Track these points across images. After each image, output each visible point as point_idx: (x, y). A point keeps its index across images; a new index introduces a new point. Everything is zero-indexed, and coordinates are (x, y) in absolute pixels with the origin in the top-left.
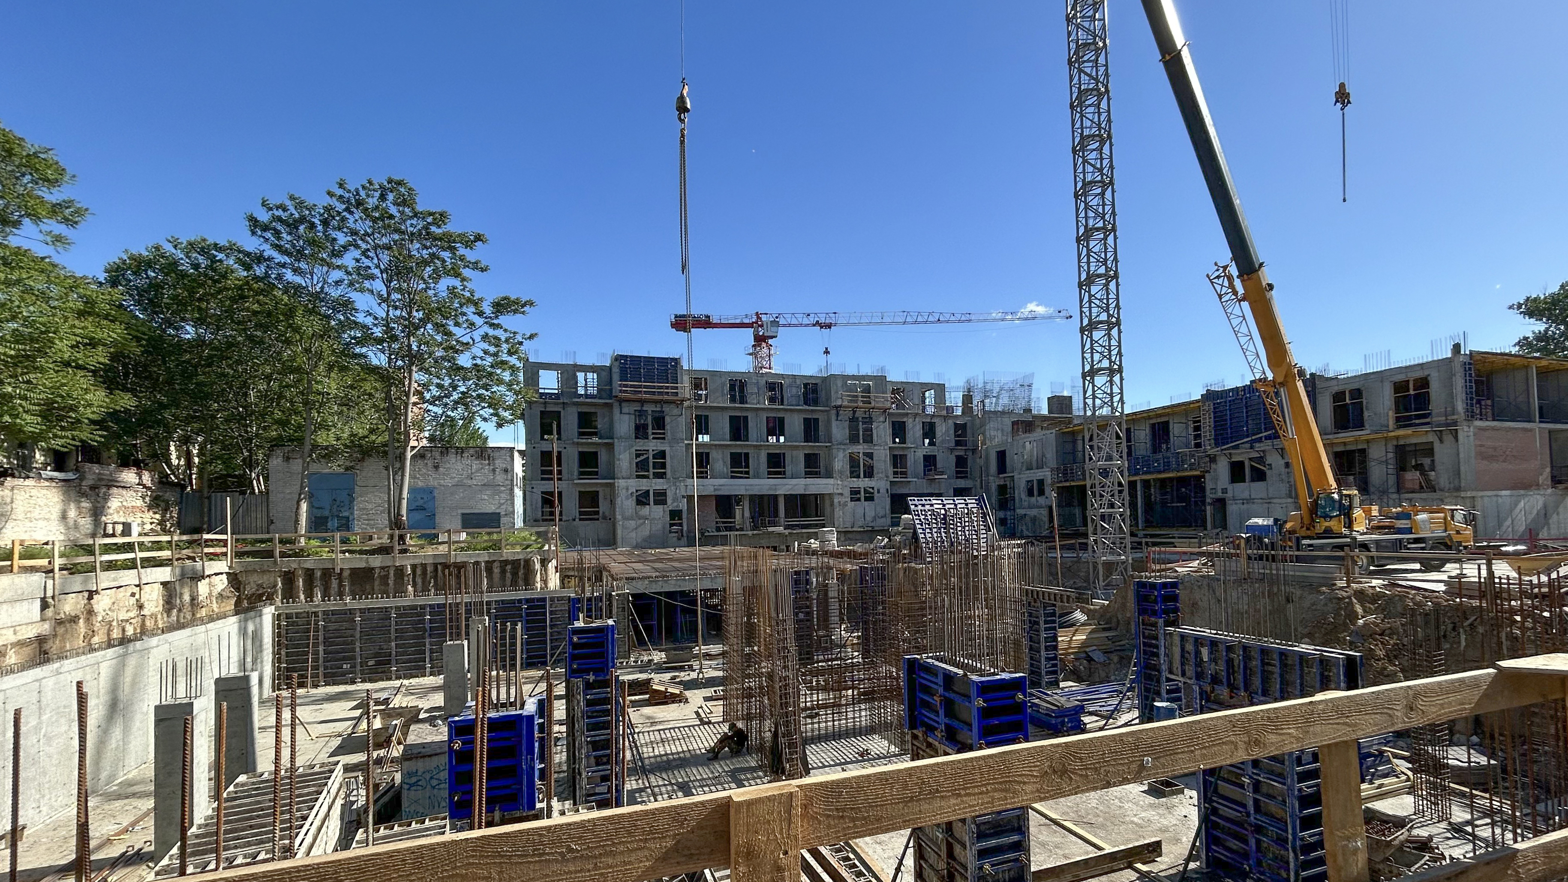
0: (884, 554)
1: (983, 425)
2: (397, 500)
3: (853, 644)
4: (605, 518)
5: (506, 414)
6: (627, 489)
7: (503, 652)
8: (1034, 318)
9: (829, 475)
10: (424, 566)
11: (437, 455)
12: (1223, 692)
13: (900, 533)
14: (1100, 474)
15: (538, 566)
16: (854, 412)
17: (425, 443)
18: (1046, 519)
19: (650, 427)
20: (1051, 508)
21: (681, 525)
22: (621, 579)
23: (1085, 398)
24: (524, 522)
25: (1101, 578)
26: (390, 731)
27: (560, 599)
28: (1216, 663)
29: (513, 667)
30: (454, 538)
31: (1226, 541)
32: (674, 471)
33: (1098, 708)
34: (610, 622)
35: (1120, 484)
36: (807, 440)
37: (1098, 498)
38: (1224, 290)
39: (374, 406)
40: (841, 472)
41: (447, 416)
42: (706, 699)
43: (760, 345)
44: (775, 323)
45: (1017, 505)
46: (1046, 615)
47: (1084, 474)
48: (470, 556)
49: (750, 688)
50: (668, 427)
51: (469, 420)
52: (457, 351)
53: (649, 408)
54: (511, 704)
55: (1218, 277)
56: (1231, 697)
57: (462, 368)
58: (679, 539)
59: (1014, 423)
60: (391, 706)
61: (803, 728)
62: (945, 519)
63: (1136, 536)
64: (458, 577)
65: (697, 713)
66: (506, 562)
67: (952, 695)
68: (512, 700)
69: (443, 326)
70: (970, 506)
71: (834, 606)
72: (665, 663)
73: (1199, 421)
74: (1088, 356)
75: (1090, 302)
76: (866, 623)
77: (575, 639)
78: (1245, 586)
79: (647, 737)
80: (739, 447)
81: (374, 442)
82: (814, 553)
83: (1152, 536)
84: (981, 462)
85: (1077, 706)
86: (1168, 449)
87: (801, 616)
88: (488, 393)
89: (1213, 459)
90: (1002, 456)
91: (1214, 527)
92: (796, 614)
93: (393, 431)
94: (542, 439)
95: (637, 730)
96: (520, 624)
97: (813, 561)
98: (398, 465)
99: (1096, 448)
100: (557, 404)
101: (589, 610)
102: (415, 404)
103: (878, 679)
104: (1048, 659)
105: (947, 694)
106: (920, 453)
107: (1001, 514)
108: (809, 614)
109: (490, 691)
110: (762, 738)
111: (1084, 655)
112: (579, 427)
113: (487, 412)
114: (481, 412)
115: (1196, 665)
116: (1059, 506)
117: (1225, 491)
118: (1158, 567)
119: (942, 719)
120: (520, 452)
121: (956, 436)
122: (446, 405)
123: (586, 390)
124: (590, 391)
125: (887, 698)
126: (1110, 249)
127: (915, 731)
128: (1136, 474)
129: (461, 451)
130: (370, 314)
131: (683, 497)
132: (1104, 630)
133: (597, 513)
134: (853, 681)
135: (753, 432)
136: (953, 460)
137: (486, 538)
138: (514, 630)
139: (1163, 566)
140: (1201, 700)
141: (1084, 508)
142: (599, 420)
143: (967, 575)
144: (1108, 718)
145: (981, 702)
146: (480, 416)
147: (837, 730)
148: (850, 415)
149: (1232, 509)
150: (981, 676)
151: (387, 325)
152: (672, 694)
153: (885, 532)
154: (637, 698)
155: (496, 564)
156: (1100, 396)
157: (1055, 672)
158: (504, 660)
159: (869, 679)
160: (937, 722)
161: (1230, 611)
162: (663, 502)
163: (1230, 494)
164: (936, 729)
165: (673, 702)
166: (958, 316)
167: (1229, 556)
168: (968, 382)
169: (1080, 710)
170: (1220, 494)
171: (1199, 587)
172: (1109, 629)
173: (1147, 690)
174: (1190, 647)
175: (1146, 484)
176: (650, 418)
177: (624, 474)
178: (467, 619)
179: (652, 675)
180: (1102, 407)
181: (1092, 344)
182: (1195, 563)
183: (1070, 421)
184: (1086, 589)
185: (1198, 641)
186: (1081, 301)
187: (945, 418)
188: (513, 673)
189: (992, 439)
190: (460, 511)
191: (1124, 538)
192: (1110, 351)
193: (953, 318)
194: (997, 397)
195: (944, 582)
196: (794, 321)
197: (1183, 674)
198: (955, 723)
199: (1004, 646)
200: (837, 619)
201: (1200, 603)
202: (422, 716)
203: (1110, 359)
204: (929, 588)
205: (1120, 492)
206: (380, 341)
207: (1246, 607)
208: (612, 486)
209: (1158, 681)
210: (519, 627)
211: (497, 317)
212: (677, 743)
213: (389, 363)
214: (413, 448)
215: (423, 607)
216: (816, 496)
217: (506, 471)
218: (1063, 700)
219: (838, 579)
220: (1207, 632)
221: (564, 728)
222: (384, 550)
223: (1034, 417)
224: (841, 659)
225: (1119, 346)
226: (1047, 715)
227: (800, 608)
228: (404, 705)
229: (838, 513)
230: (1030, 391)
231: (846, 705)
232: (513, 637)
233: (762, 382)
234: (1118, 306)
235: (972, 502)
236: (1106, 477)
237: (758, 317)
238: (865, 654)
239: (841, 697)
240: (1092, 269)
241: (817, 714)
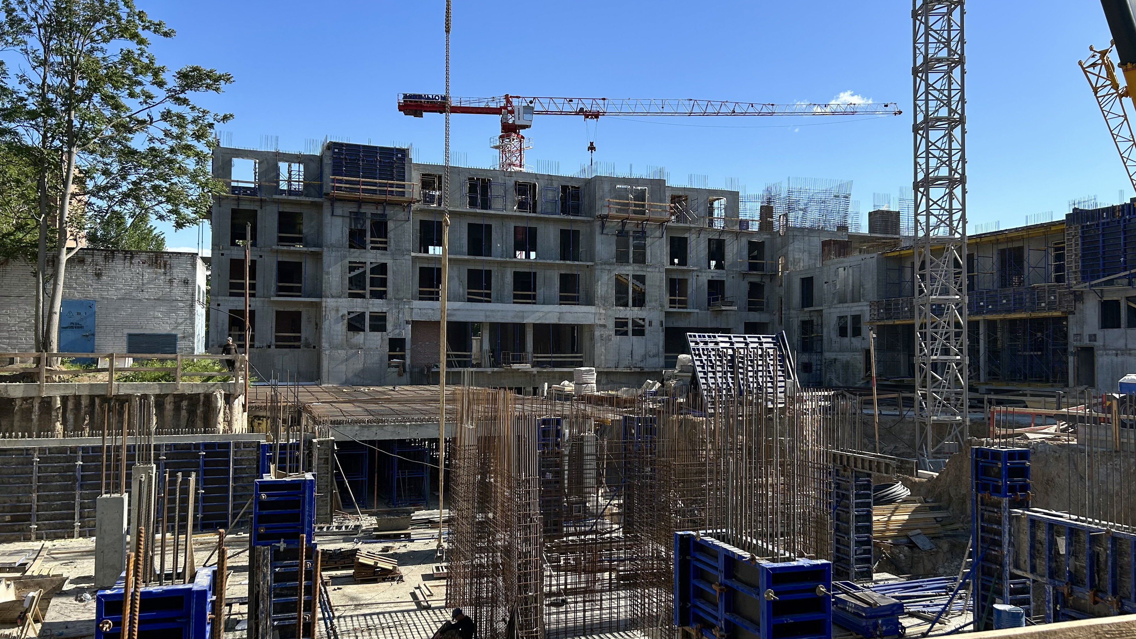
0: (654, 402)
1: (785, 244)
2: (46, 314)
3: (612, 514)
4: (307, 345)
5: (188, 212)
6: (337, 310)
7: (172, 510)
8: (853, 113)
9: (590, 302)
10: (78, 398)
11: (99, 259)
12: (1086, 595)
13: (675, 377)
14: (933, 311)
15: (221, 403)
16: (624, 224)
17: (84, 244)
18: (862, 366)
19: (368, 234)
20: (868, 352)
21: (403, 357)
22: (324, 423)
23: (916, 214)
24: (207, 347)
25: (930, 443)
26: (26, 605)
27: (247, 445)
28: (1076, 558)
29: (183, 529)
30: (117, 364)
31: (1094, 401)
32: (397, 290)
33: (921, 609)
34: (309, 476)
35: (958, 325)
36: (563, 258)
37: (929, 341)
38: (1101, 81)
39: (22, 196)
40: (605, 299)
41: (113, 212)
42: (426, 577)
43: (508, 137)
44: (529, 110)
45: (825, 346)
46: (858, 487)
47: (912, 311)
48: (137, 388)
49: (481, 565)
50: (391, 235)
51: (141, 218)
52: (130, 131)
53: (368, 210)
54: (179, 576)
55: (1094, 65)
56: (1096, 603)
57: (134, 152)
58: (400, 375)
59: (825, 244)
60: (28, 573)
61: (546, 618)
62: (732, 360)
63: (976, 391)
64: (121, 414)
65: (413, 595)
66: (182, 397)
67: (734, 584)
68: (180, 570)
69: (113, 98)
70: (765, 346)
71: (590, 466)
72: (375, 530)
73: (1063, 248)
74: (922, 161)
75: (927, 93)
76: (629, 487)
77: (264, 496)
78: (1117, 461)
79: (349, 623)
80: (479, 263)
81: (20, 240)
82: (568, 397)
83: (997, 392)
84: (781, 291)
85: (895, 605)
86: (1021, 282)
87: (549, 476)
88: (167, 185)
89: (1079, 297)
90: (807, 283)
91: (1079, 382)
92: (542, 474)
93: (45, 227)
94: (233, 244)
95: (337, 614)
96: (194, 475)
97: (566, 409)
98: (50, 271)
99: (928, 277)
100: (254, 201)
101: (282, 461)
102: (74, 195)
103: (643, 560)
104: (858, 543)
105: (729, 582)
106: (704, 278)
107: (805, 358)
108: (559, 474)
109: (152, 558)
110: (494, 630)
111: (905, 540)
112: (280, 231)
113: (165, 208)
114: (157, 208)
115: (1050, 559)
116: (878, 349)
117: (1093, 338)
118: (1003, 432)
119: (722, 614)
120: (204, 259)
121: (750, 257)
122: (111, 198)
123: (290, 184)
124: (295, 186)
125: (653, 585)
126: (955, 27)
127: (687, 628)
128: (979, 313)
129: (129, 255)
130: (25, 81)
131: (407, 322)
132: (932, 509)
133: (299, 339)
134: (611, 561)
135: (497, 245)
136: (744, 287)
137: (157, 365)
138: (186, 482)
139: (1010, 431)
140: (1055, 605)
141: (912, 354)
142: (305, 221)
143: (759, 433)
144: (933, 622)
145: (771, 595)
146: (156, 213)
147: (588, 622)
148: (619, 227)
149: (1102, 360)
150: (773, 561)
151: (43, 96)
152: (383, 569)
153: (656, 375)
154: (339, 573)
155: (169, 399)
156: (936, 212)
157: (868, 561)
158: (171, 519)
159: (631, 559)
160: (716, 618)
161: (1096, 491)
162: (382, 328)
163: (1099, 343)
164: (713, 626)
165: (384, 580)
166: (758, 108)
167: (1096, 421)
168: (768, 190)
169: (897, 609)
170: (1086, 342)
171: (1057, 459)
172: (939, 508)
173: (984, 587)
174: (1042, 535)
175: (991, 325)
176: (368, 223)
177: (334, 292)
178: (129, 467)
179: (359, 546)
180: (937, 226)
181: (927, 147)
182: (1052, 429)
183: (896, 242)
184: (910, 455)
185: (1054, 528)
186: (916, 91)
187: (737, 235)
188: (182, 537)
189: (795, 262)
190: (127, 331)
191: (961, 394)
192: (950, 156)
193: (751, 110)
194: (805, 210)
195: (730, 440)
196: (553, 108)
197: (1033, 570)
198: (738, 620)
199: (804, 525)
200: (593, 481)
201: (1057, 480)
202: (67, 587)
203: (950, 166)
204: (709, 446)
205: (958, 335)
206: (33, 115)
207: (1117, 488)
208: (318, 306)
209: (1000, 578)
210: (192, 479)
211: (183, 92)
212: (387, 631)
213: (44, 142)
214: (70, 250)
215: (74, 450)
216: (572, 327)
217: (186, 282)
218: (876, 596)
219: (596, 431)
220: (1066, 517)
221: (245, 608)
222: (27, 377)
223: (852, 237)
224: (596, 532)
225: (963, 150)
226: (855, 614)
227: (549, 466)
228: (44, 573)
229: (600, 349)
230: (847, 204)
231: (602, 591)
232: (185, 491)
233: (511, 182)
234: (962, 99)
235: (768, 343)
236: (940, 314)
237: (508, 101)
238: (627, 527)
239: (594, 581)
240: (931, 51)
241: (564, 602)
